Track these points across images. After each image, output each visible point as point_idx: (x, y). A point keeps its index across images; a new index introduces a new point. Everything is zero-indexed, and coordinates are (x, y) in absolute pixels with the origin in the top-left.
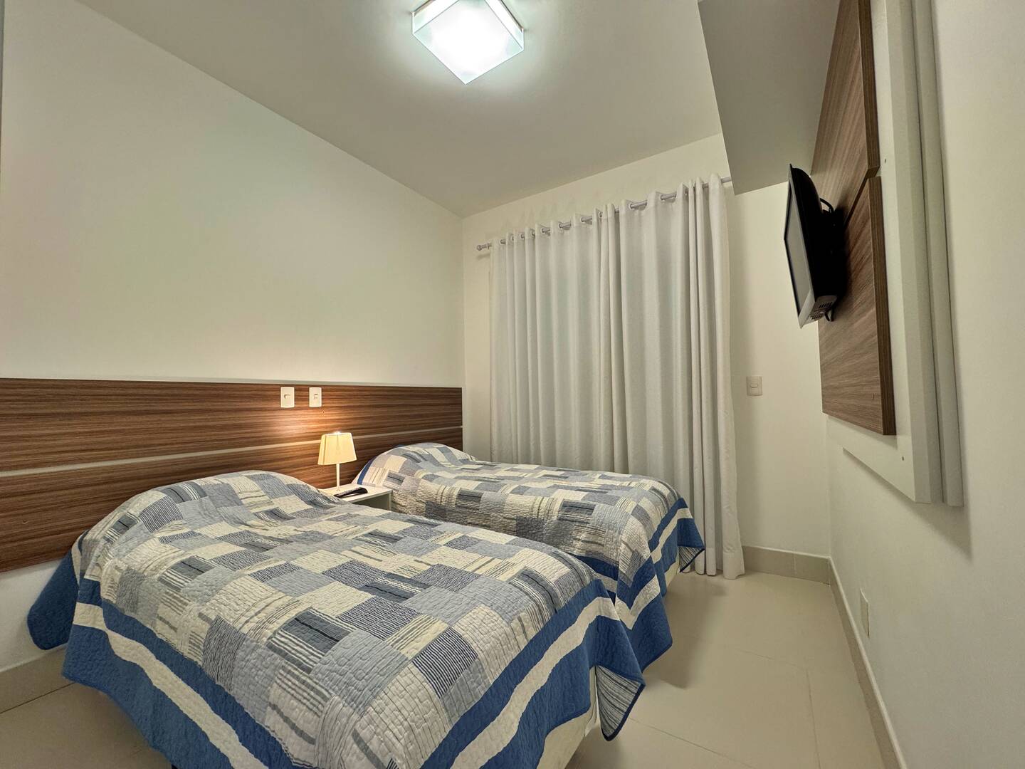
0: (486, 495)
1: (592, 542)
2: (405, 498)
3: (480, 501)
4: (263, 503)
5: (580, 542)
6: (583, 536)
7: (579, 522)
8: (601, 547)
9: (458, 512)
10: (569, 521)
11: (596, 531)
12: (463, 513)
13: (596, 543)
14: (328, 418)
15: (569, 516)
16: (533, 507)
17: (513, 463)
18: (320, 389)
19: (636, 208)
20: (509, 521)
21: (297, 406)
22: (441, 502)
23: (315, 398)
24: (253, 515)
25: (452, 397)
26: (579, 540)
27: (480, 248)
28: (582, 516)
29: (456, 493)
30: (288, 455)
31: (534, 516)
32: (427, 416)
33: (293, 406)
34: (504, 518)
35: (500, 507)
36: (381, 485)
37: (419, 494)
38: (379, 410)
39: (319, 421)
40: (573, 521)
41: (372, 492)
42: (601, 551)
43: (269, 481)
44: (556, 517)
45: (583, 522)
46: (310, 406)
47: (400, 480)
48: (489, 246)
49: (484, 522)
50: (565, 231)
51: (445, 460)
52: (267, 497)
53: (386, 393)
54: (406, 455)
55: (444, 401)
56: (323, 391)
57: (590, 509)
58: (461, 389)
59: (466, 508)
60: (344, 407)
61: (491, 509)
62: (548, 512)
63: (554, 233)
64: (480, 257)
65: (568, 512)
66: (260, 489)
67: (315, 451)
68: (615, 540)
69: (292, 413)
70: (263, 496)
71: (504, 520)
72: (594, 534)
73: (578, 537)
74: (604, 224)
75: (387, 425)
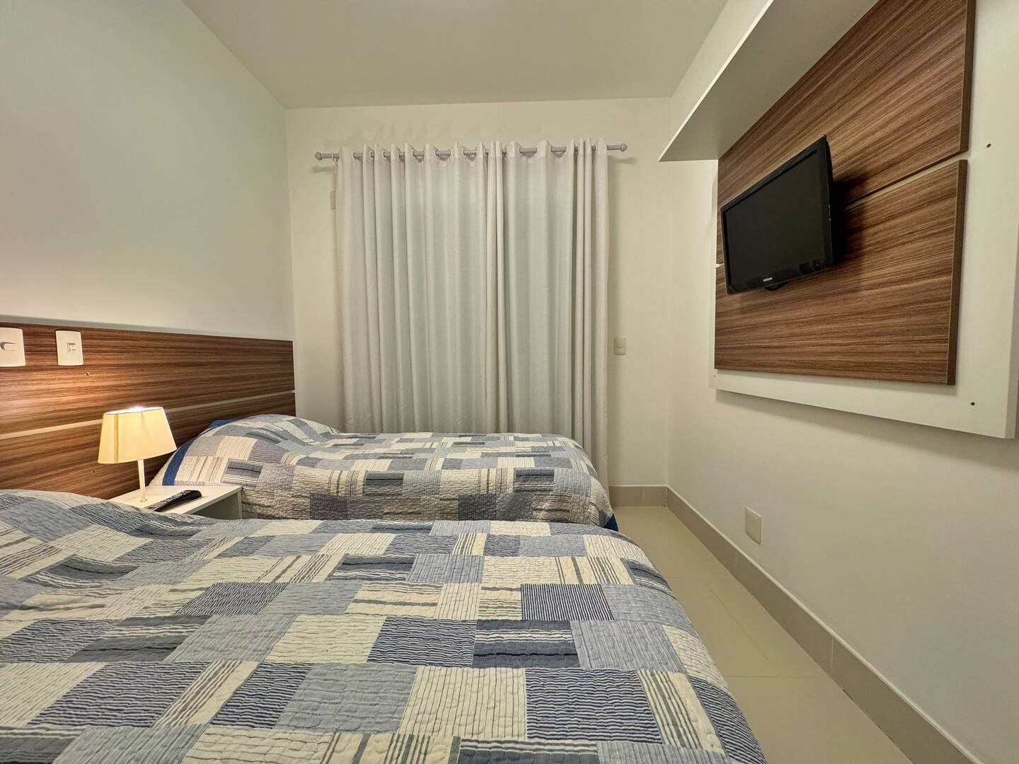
0: (409, 475)
1: (556, 510)
2: (271, 494)
3: (401, 484)
4: (32, 555)
5: (543, 512)
6: (546, 505)
7: (540, 491)
8: (565, 513)
9: (367, 502)
10: (527, 491)
11: (561, 498)
12: (375, 502)
13: (560, 510)
14: (96, 384)
15: (527, 485)
16: (479, 482)
17: (399, 432)
18: (78, 334)
19: (523, 153)
20: (448, 502)
21: (32, 363)
22: (338, 492)
23: (70, 350)
24: (25, 585)
25: (282, 352)
26: (541, 510)
27: (320, 157)
28: (544, 484)
29: (361, 478)
30: (20, 453)
31: (482, 492)
32: (252, 378)
33: (24, 364)
34: (441, 499)
35: (433, 487)
36: (218, 480)
37: (296, 485)
38: (182, 370)
39: (79, 390)
40: (533, 491)
41: (210, 494)
42: (566, 517)
43: (20, 509)
44: (511, 489)
45: (545, 490)
46: (61, 363)
47: (255, 471)
48: (337, 158)
49: (411, 509)
50: (441, 162)
51: (305, 436)
52: (35, 541)
53: (194, 345)
54: (251, 434)
55: (270, 359)
56: (83, 338)
57: (550, 475)
58: (292, 342)
59: (381, 495)
60: (126, 365)
61: (422, 492)
62: (501, 485)
63: (430, 160)
64: (316, 170)
65: (525, 481)
66: (9, 527)
67: (90, 438)
68: (581, 503)
69: (20, 376)
70: (24, 540)
71: (441, 502)
72: (559, 501)
73: (539, 507)
74: (491, 163)
75: (196, 392)
